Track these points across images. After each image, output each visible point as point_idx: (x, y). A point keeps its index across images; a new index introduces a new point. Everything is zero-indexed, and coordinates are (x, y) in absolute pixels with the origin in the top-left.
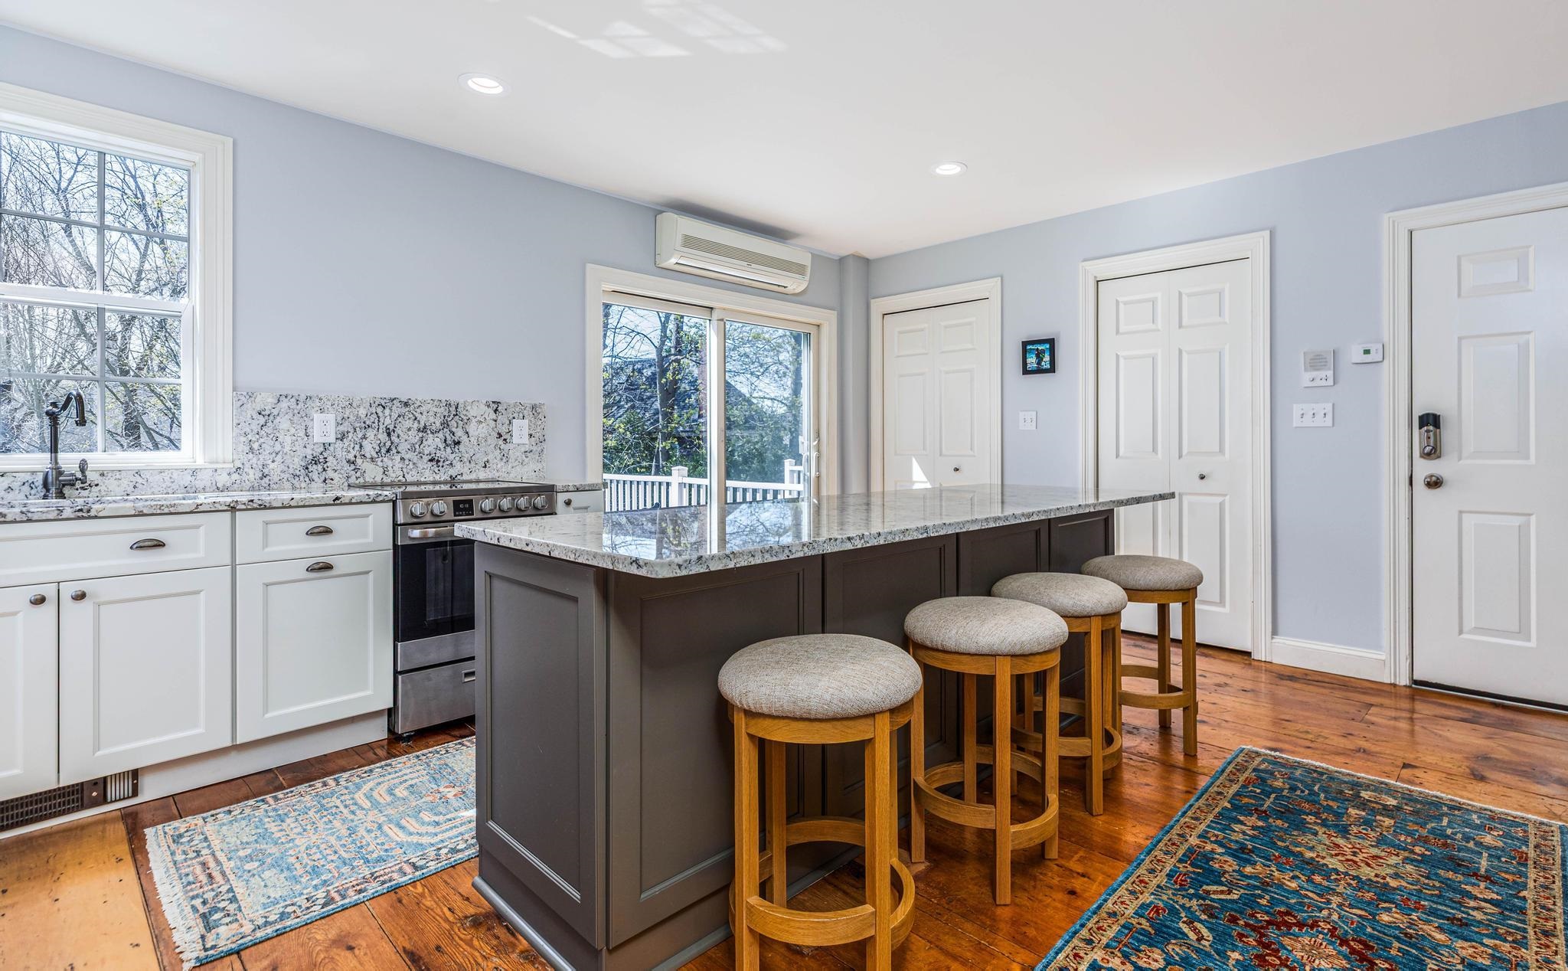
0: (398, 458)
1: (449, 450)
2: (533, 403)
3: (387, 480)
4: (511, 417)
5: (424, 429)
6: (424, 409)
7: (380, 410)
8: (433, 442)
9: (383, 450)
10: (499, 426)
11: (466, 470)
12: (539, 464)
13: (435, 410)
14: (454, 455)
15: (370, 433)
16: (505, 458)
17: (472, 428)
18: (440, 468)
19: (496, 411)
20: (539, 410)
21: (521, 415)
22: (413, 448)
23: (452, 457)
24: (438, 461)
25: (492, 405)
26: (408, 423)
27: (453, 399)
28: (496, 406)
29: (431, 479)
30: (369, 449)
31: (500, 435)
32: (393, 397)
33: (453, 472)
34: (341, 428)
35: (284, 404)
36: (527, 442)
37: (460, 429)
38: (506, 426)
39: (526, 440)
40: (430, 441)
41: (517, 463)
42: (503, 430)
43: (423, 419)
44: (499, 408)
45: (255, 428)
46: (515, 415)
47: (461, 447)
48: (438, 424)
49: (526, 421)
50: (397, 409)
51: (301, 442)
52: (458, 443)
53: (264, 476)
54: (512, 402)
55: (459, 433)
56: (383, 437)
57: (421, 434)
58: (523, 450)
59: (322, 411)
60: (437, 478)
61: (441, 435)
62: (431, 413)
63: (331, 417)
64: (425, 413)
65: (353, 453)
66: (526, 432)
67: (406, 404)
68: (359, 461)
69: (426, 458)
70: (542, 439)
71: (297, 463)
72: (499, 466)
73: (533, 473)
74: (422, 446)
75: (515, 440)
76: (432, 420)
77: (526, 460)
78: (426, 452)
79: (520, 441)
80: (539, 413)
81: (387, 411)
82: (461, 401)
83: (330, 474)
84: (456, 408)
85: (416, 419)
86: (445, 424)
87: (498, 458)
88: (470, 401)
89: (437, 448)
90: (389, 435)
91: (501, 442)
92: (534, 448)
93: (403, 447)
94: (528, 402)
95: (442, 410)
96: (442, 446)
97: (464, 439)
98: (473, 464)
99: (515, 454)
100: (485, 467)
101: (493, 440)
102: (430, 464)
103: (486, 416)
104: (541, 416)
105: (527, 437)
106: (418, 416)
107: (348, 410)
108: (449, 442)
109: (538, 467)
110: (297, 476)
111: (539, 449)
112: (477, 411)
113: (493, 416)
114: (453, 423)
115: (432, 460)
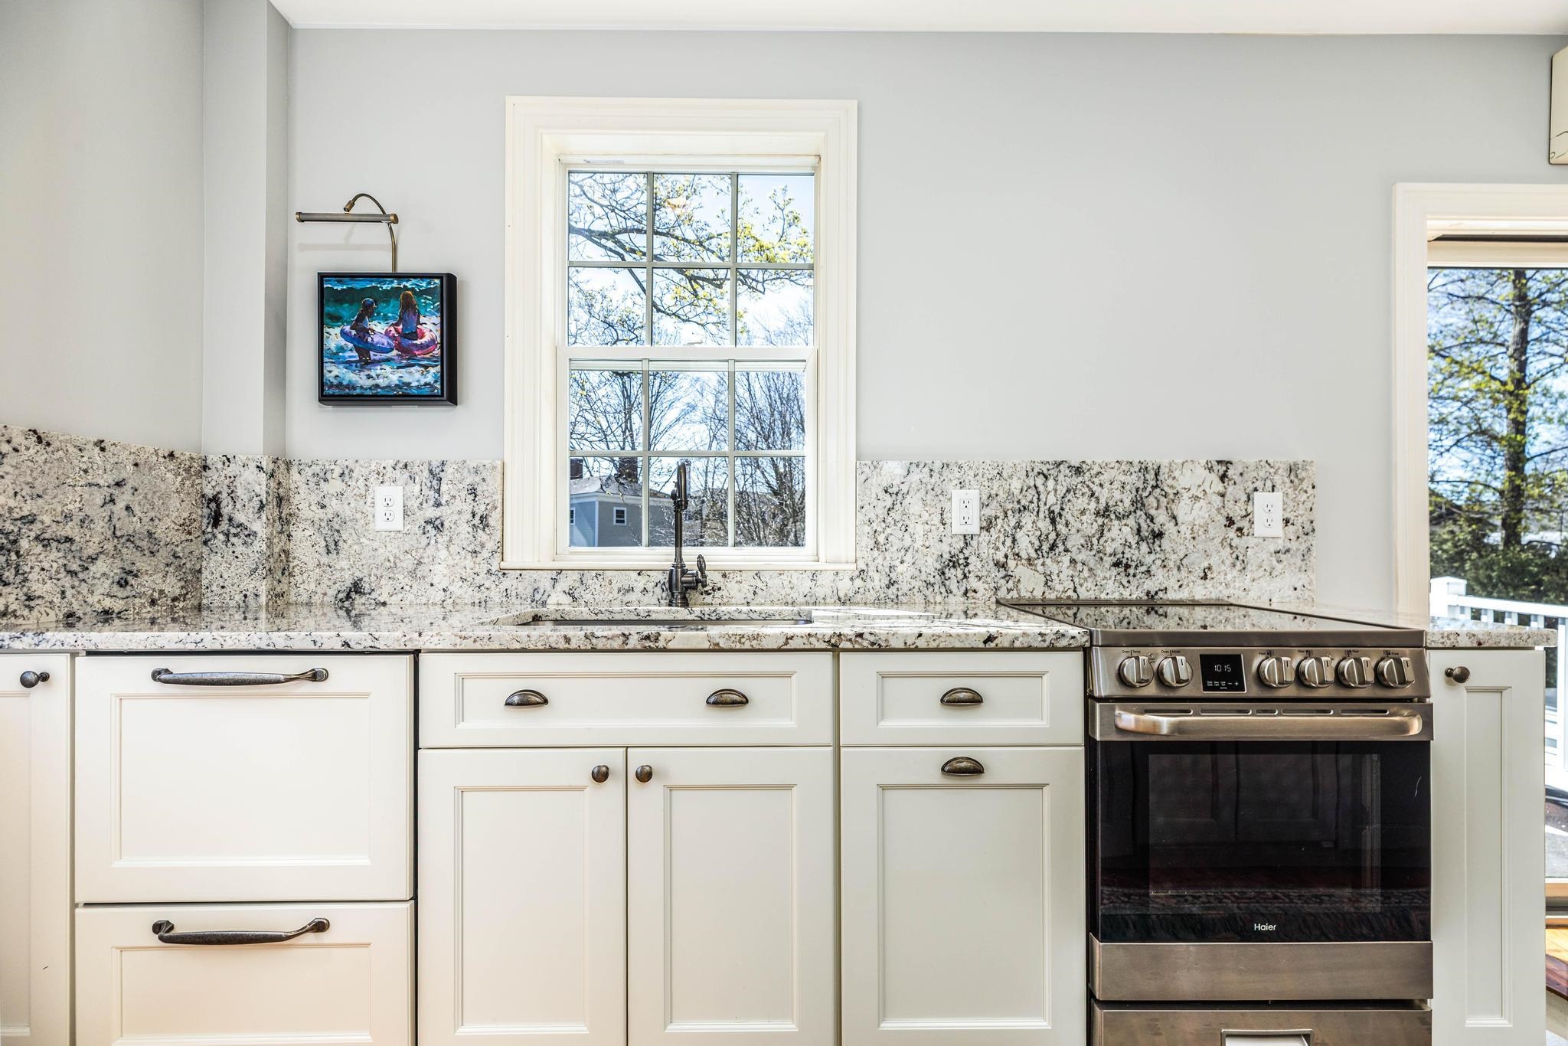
0: (1066, 559)
1: (1144, 546)
2: (1291, 461)
3: (1051, 596)
4: (1251, 487)
5: (1105, 513)
6: (1105, 478)
7: (1040, 481)
8: (1120, 534)
9: (1045, 547)
10: (1230, 505)
11: (1172, 583)
12: (1303, 575)
13: (1123, 478)
14: (1153, 556)
15: (1027, 520)
16: (1239, 561)
17: (1182, 509)
18: (1131, 578)
19: (1223, 477)
20: (1302, 474)
21: (1269, 484)
22: (1088, 545)
23: (1149, 559)
24: (1127, 566)
25: (1216, 467)
26: (1081, 502)
27: (1151, 459)
28: (1223, 470)
29: (1116, 596)
30: (1025, 547)
31: (1230, 522)
32: (1059, 460)
33: (1151, 585)
34: (988, 512)
35: (915, 477)
36: (1281, 534)
37: (1162, 511)
38: (1241, 504)
39: (1278, 529)
40: (1115, 532)
41: (1261, 572)
42: (1237, 512)
43: (1104, 495)
44: (1229, 473)
45: (881, 512)
46: (1259, 484)
47: (1165, 542)
48: (1127, 503)
49: (1278, 495)
50: (1066, 480)
51: (935, 534)
52: (1159, 535)
53: (892, 583)
54: (1252, 461)
55: (1161, 517)
56: (1045, 525)
57: (1100, 520)
58: (1272, 549)
59: (962, 485)
60: (1126, 594)
61: (1131, 521)
62: (1117, 485)
63: (973, 495)
64: (1107, 485)
65: (1003, 550)
66: (1278, 516)
67: (1078, 471)
68: (1011, 563)
69: (1109, 561)
70: (1308, 528)
71: (931, 565)
72: (1229, 576)
73: (1292, 592)
74: (1102, 541)
75: (1259, 529)
76: (1117, 495)
77: (1279, 567)
78: (1109, 550)
79: (1268, 533)
80: (1302, 480)
81: (1051, 483)
82: (1165, 463)
83: (973, 583)
84: (1157, 475)
85: (1093, 495)
86: (1139, 503)
87: (1228, 562)
88: (1180, 462)
89: (1126, 544)
90: (1053, 521)
91: (1232, 533)
92: (1294, 545)
93: (1075, 541)
94: (1282, 460)
95: (1134, 480)
96: (1133, 540)
97: (1169, 528)
98: (1184, 573)
99: (1259, 555)
100: (1205, 577)
101: (1218, 530)
102: (1114, 571)
103: (1206, 487)
104: (1306, 486)
105: (1281, 525)
106: (1095, 488)
107: (997, 483)
108: (1145, 533)
109: (1302, 580)
110: (931, 584)
111: (1303, 548)
112: (1194, 479)
113: (1218, 487)
114: (1150, 501)
115: (1117, 564)
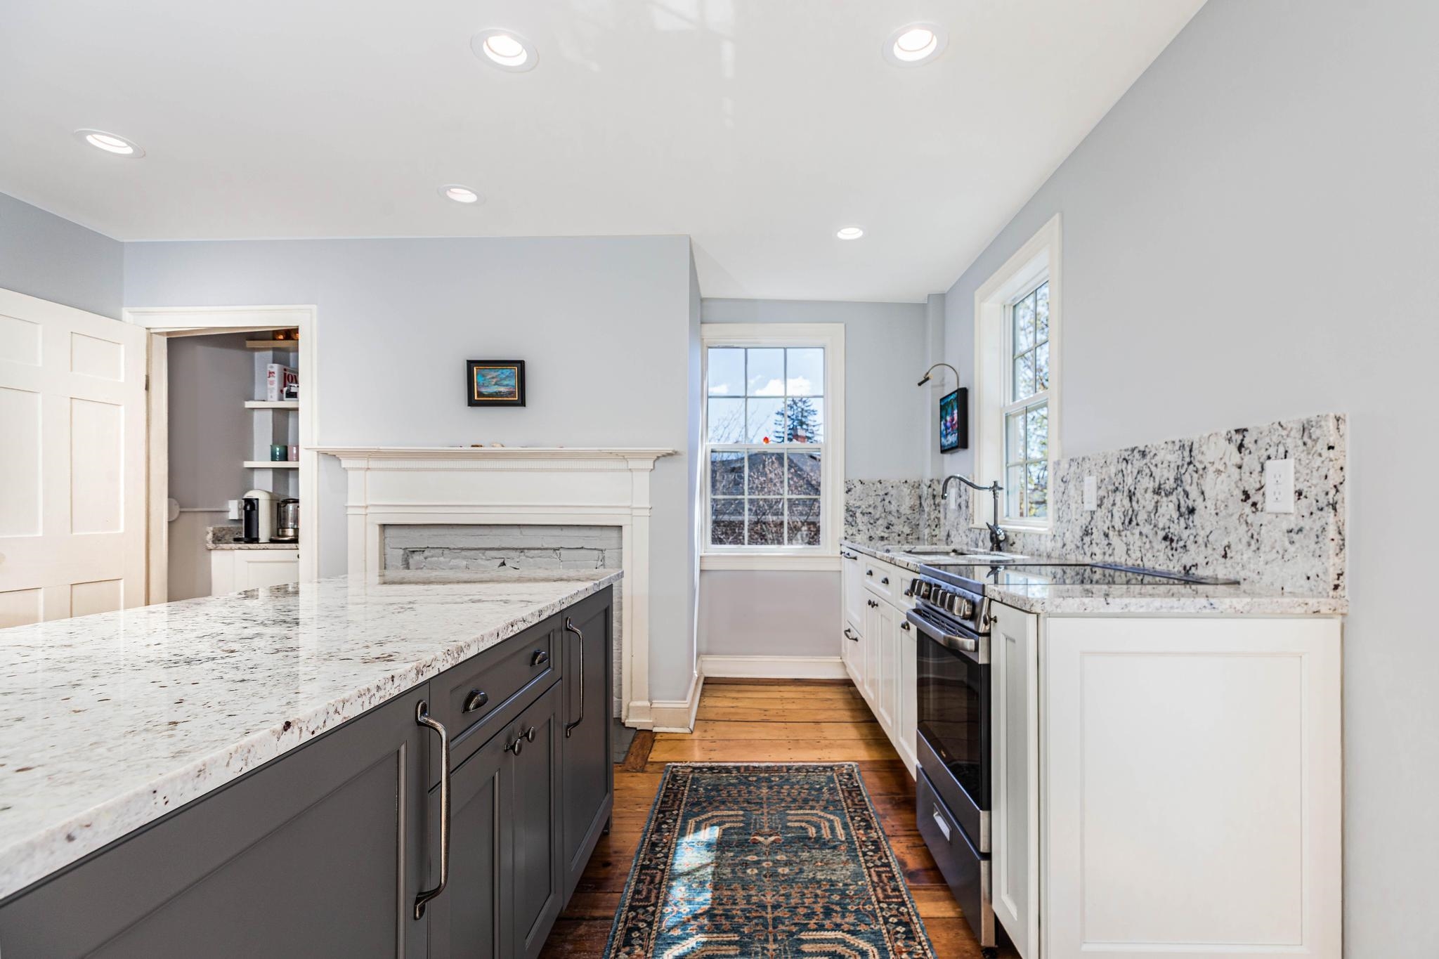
0: (1137, 531)
1: (1182, 520)
2: (1304, 418)
3: (1130, 563)
4: (1265, 454)
5: (1158, 490)
6: (1158, 458)
7: (1125, 463)
8: (1168, 507)
9: (1127, 521)
10: (1246, 476)
11: (1201, 558)
12: (1316, 561)
13: (1170, 456)
14: (1188, 532)
15: (1119, 496)
16: (1255, 539)
17: (1209, 483)
18: (1174, 552)
19: (1240, 447)
20: (1316, 433)
21: (1282, 450)
22: (1148, 521)
23: (1185, 534)
24: (1172, 541)
25: (1236, 436)
26: (1146, 483)
27: (1188, 436)
28: (1240, 439)
29: (1163, 568)
30: (1118, 521)
31: (1247, 496)
33: (1187, 560)
34: (1100, 492)
35: (1072, 469)
36: (1292, 509)
37: (1194, 485)
38: (1255, 475)
39: (1290, 502)
40: (1164, 508)
41: (1274, 555)
42: (1251, 485)
43: (1157, 472)
44: (1245, 442)
45: (1061, 495)
46: (1272, 451)
47: (1196, 516)
48: (1172, 480)
49: (1291, 461)
50: (1138, 463)
51: (1079, 510)
52: (1192, 511)
53: (1064, 545)
54: (1266, 423)
55: (1194, 491)
56: (1126, 502)
57: (1156, 497)
58: (1285, 526)
59: (1090, 472)
60: (1171, 567)
61: (1173, 498)
62: (1165, 463)
63: (1094, 479)
64: (1159, 465)
65: (1108, 522)
66: (1291, 485)
67: (1144, 453)
68: (1111, 534)
69: (1161, 534)
71: (1077, 533)
72: (1245, 557)
73: (1304, 582)
74: (1157, 515)
75: (1270, 505)
76: (1166, 475)
77: (1292, 549)
78: (1161, 526)
79: (1280, 507)
80: (1316, 441)
81: (1130, 465)
82: (1196, 439)
83: (1095, 549)
84: (1191, 451)
85: (1151, 475)
86: (1179, 479)
87: (1244, 541)
88: (1206, 435)
89: (1171, 519)
90: (1131, 500)
91: (1247, 508)
92: (1307, 523)
93: (1142, 515)
94: (1293, 420)
95: (1176, 457)
96: (1175, 515)
97: (1199, 505)
98: (1210, 551)
99: (1273, 534)
100: (1225, 556)
101: (1237, 505)
102: (1164, 544)
103: (1226, 459)
104: (1321, 446)
105: (1293, 497)
106: (1153, 468)
107: (1104, 470)
108: (1183, 509)
109: (1314, 567)
110: (1078, 547)
111: (1317, 526)
112: (1217, 452)
113: (1236, 458)
114: (1187, 478)
115: (1165, 538)
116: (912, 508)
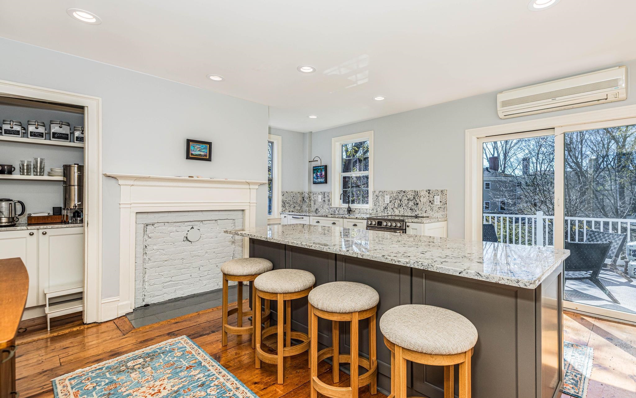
0: (402, 208)
1: (415, 206)
2: (442, 189)
3: (400, 215)
5: (408, 200)
6: (409, 193)
7: (398, 194)
8: (411, 203)
9: (399, 206)
10: (430, 198)
11: (420, 213)
13: (412, 193)
15: (396, 201)
16: (432, 209)
17: (422, 199)
18: (413, 212)
19: (429, 193)
20: (444, 192)
21: (437, 194)
22: (406, 206)
23: (416, 208)
24: (412, 210)
25: (428, 191)
26: (405, 198)
27: (417, 189)
28: (429, 191)
29: (410, 215)
30: (396, 206)
31: (430, 202)
33: (416, 213)
34: (391, 199)
35: (380, 194)
36: (439, 204)
37: (418, 199)
38: (432, 198)
39: (439, 203)
40: (410, 203)
41: (436, 212)
42: (431, 200)
43: (408, 196)
45: (376, 199)
46: (435, 194)
48: (412, 198)
49: (439, 197)
50: (403, 194)
51: (383, 203)
52: (418, 204)
53: (377, 211)
54: (434, 189)
55: (418, 201)
56: (399, 202)
57: (408, 201)
58: (438, 207)
59: (387, 195)
60: (412, 215)
61: (413, 201)
62: (411, 195)
63: (388, 197)
65: (393, 206)
66: (439, 200)
67: (404, 192)
68: (394, 208)
69: (409, 208)
70: (445, 203)
71: (382, 208)
72: (430, 213)
73: (441, 216)
74: (408, 205)
75: (435, 203)
76: (411, 197)
77: (439, 211)
78: (409, 207)
79: (437, 204)
81: (400, 194)
82: (419, 190)
83: (388, 212)
84: (417, 193)
86: (414, 198)
87: (430, 210)
88: (421, 190)
89: (412, 206)
90: (400, 201)
91: (430, 204)
92: (442, 206)
93: (404, 205)
94: (440, 189)
95: (413, 194)
96: (413, 205)
97: (419, 203)
98: (422, 211)
99: (435, 208)
100: (425, 213)
101: (428, 203)
102: (410, 210)
103: (426, 195)
104: (444, 194)
105: (439, 202)
106: (407, 195)
107: (392, 195)
108: (415, 204)
109: (443, 213)
110: (382, 212)
111: (444, 207)
112: (423, 193)
113: (428, 195)
114: (416, 198)
115: (410, 209)
116: (300, 201)
